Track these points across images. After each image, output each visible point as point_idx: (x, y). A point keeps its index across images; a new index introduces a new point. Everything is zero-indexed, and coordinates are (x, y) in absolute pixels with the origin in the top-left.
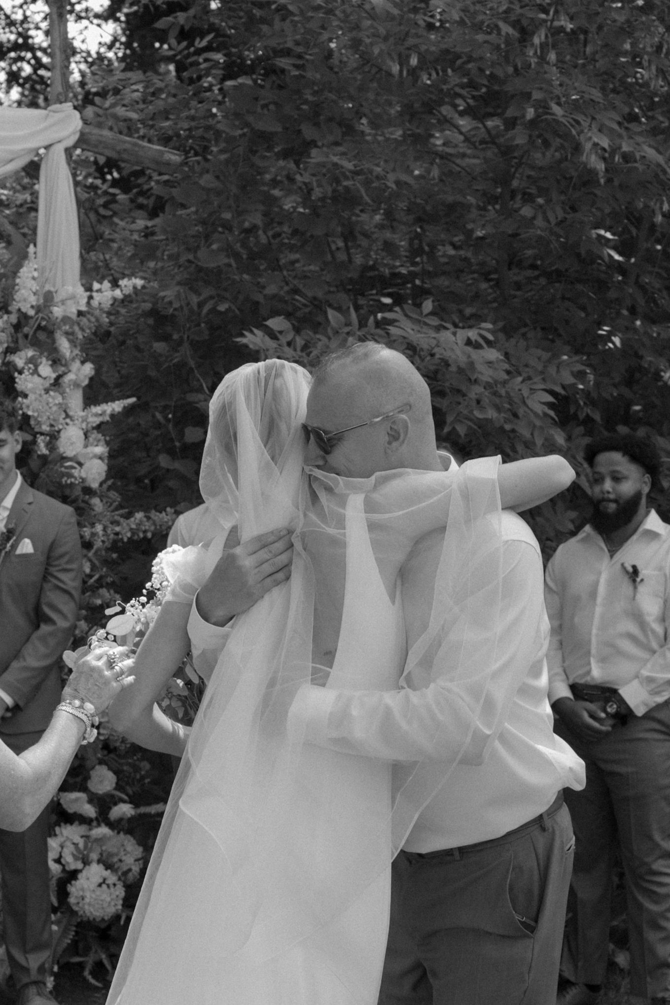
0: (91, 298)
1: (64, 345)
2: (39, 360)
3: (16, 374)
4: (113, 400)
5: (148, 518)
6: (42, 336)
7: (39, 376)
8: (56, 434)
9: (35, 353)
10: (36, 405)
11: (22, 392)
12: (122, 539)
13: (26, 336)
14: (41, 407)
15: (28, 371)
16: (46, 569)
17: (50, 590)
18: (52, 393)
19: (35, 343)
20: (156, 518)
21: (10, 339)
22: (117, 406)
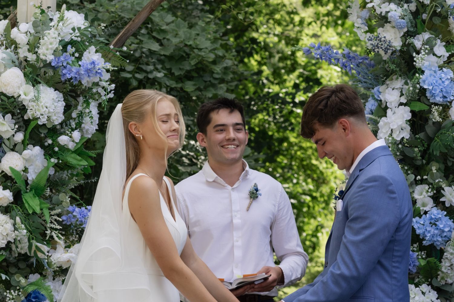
2: (434, 42)
3: (414, 54)
6: (437, 21)
7: (434, 55)
8: (448, 104)
9: (431, 36)
10: (431, 80)
11: (420, 69)
13: (424, 21)
14: (434, 81)
15: (425, 51)
18: (444, 69)
21: (410, 24)
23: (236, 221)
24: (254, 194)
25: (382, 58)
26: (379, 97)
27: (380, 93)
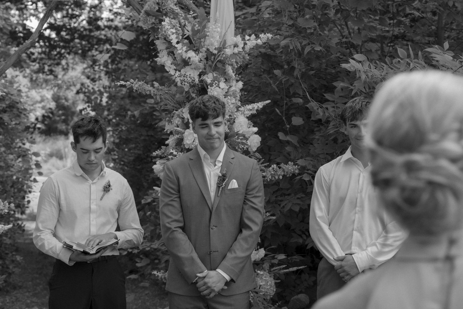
0: (245, 44)
1: (230, 71)
2: (221, 79)
3: (209, 87)
4: (258, 102)
5: (280, 168)
6: (219, 65)
7: (220, 88)
9: (218, 75)
12: (267, 180)
13: (210, 66)
15: (215, 85)
16: (245, 197)
17: (248, 209)
19: (215, 69)
20: (284, 168)
21: (203, 67)
22: (259, 105)
23: (93, 207)
24: (107, 188)
25: (184, 89)
26: (182, 116)
27: (183, 113)
